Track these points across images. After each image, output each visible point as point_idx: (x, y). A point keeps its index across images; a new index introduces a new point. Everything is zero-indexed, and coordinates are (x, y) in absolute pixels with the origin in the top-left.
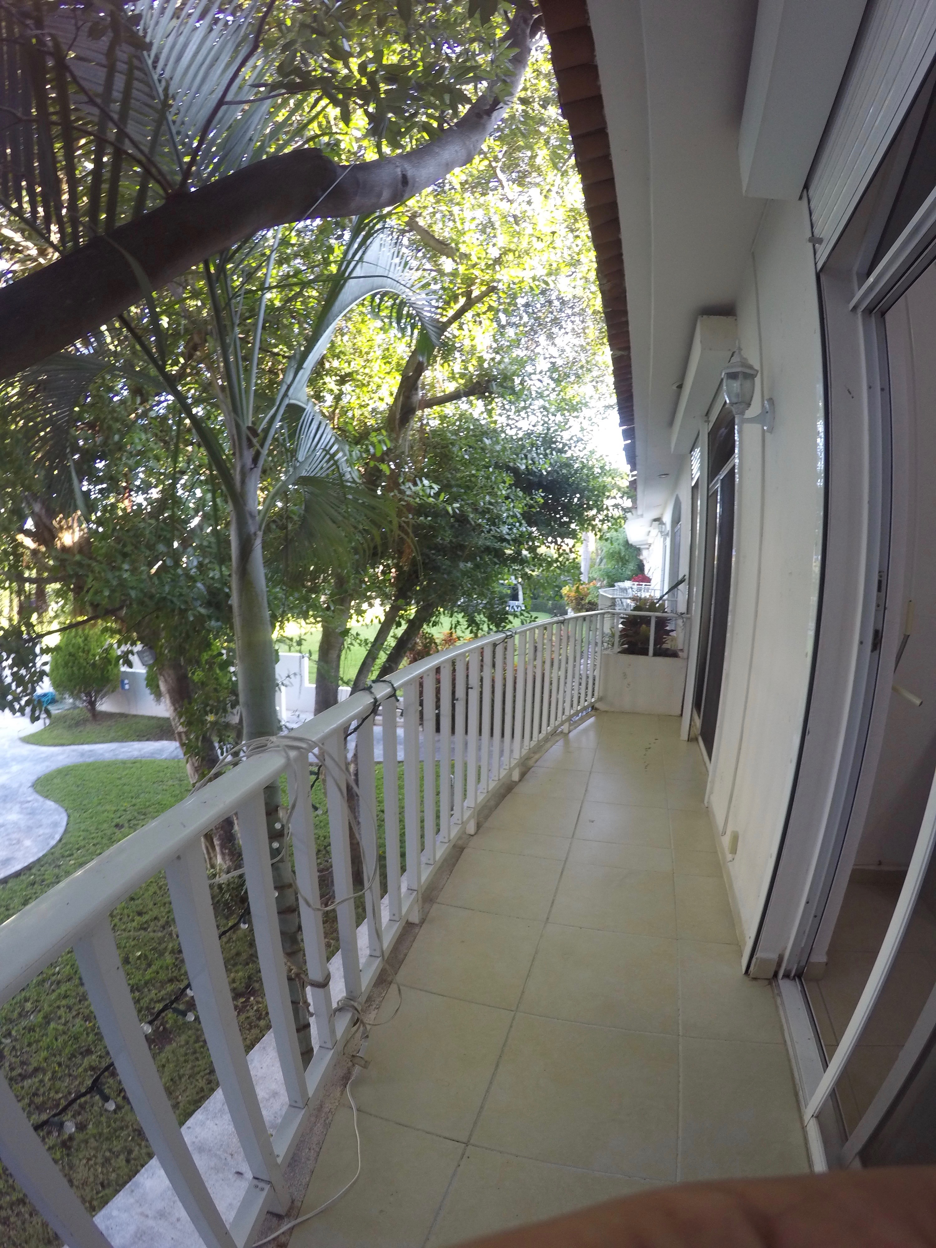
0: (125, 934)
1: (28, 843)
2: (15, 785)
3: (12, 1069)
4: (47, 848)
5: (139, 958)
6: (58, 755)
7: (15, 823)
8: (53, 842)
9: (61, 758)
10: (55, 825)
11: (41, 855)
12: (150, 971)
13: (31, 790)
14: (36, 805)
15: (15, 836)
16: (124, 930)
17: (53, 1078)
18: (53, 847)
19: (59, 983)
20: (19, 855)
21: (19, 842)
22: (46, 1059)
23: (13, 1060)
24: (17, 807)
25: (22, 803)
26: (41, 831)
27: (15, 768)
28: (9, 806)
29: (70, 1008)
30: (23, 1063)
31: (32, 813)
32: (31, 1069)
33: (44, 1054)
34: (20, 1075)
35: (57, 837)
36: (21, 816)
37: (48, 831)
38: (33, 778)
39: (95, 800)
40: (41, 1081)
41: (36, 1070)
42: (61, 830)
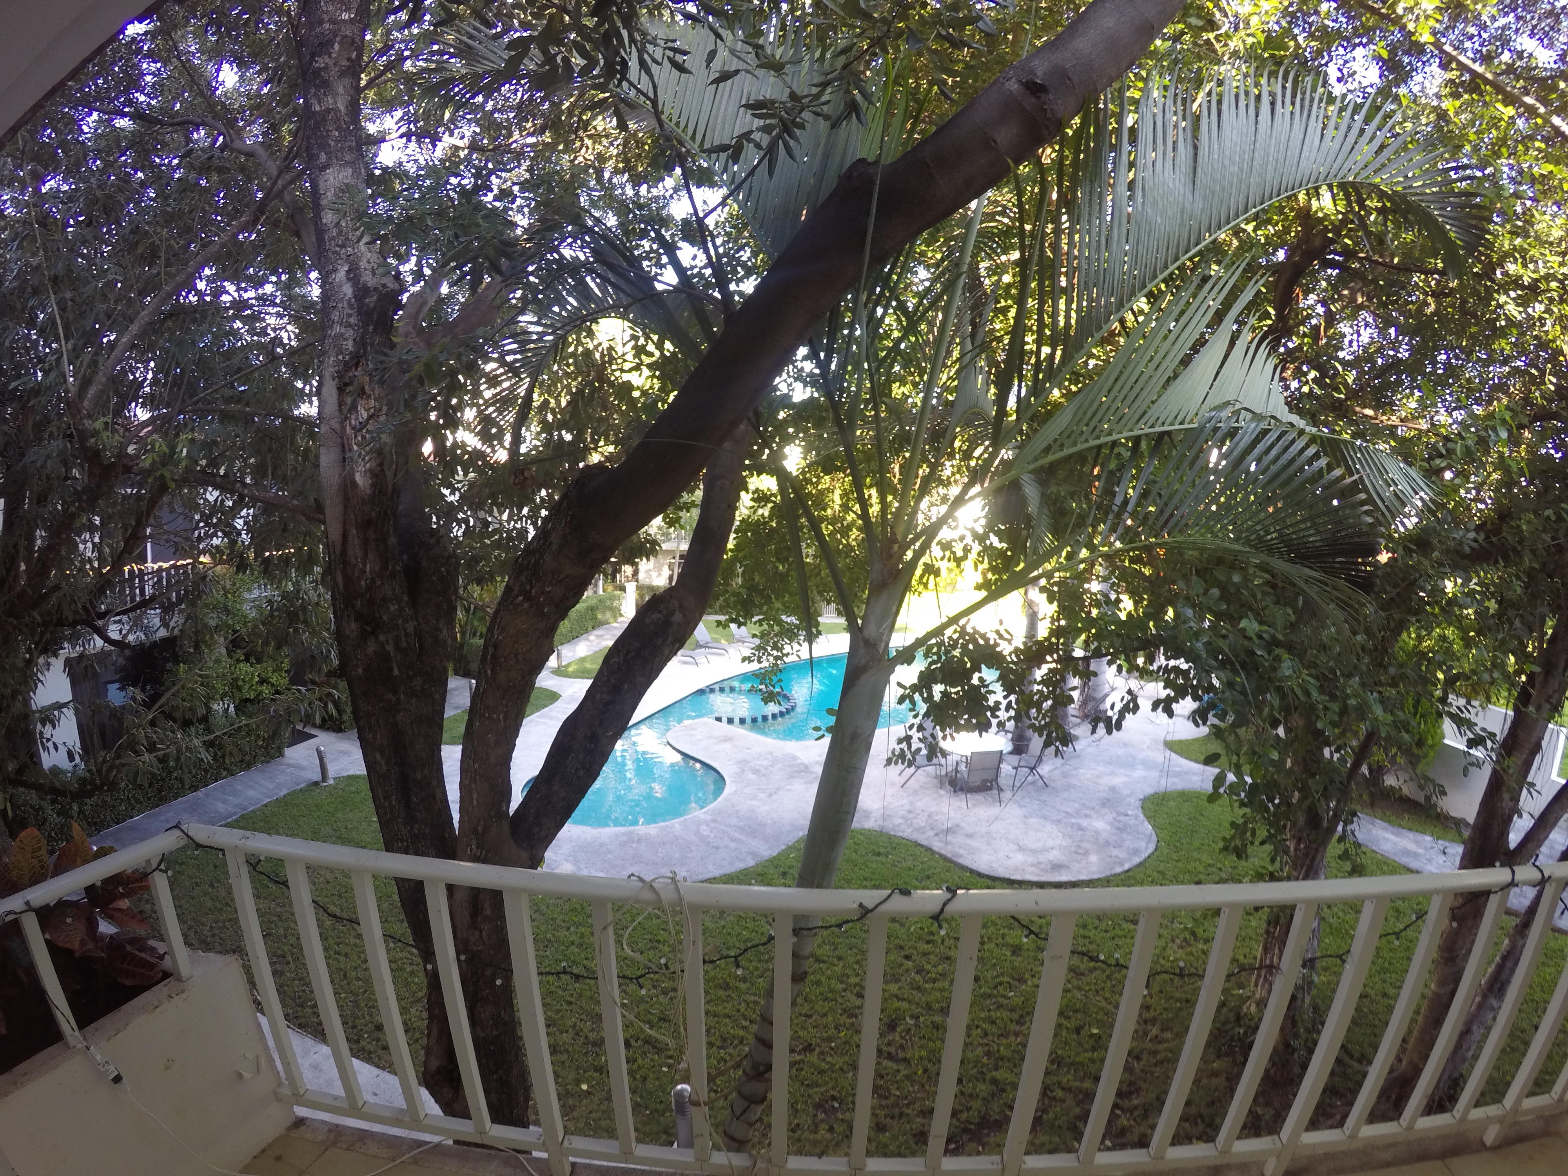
0: (1104, 1004)
1: (1093, 858)
2: (1125, 792)
3: (889, 1044)
4: (1108, 873)
5: (1092, 1035)
6: (1195, 774)
7: (1097, 833)
8: (1118, 870)
9: (1195, 778)
10: (1136, 851)
11: (1095, 877)
12: (1089, 1055)
13: (1139, 803)
14: (1132, 822)
15: (1087, 845)
16: (1106, 999)
17: (907, 1077)
18: (1115, 875)
19: (1000, 1006)
20: (1075, 866)
21: (1086, 853)
22: (921, 1058)
23: (898, 1038)
24: (1110, 817)
25: (1119, 813)
26: (1115, 852)
27: (1139, 773)
28: (1104, 811)
29: (986, 1034)
30: (902, 1047)
31: (1121, 829)
32: (901, 1055)
33: (924, 1053)
34: (889, 1054)
35: (1127, 866)
36: (1108, 828)
37: (1122, 855)
38: (1150, 791)
39: (1197, 843)
40: (898, 1071)
41: (905, 1060)
42: (1137, 860)
